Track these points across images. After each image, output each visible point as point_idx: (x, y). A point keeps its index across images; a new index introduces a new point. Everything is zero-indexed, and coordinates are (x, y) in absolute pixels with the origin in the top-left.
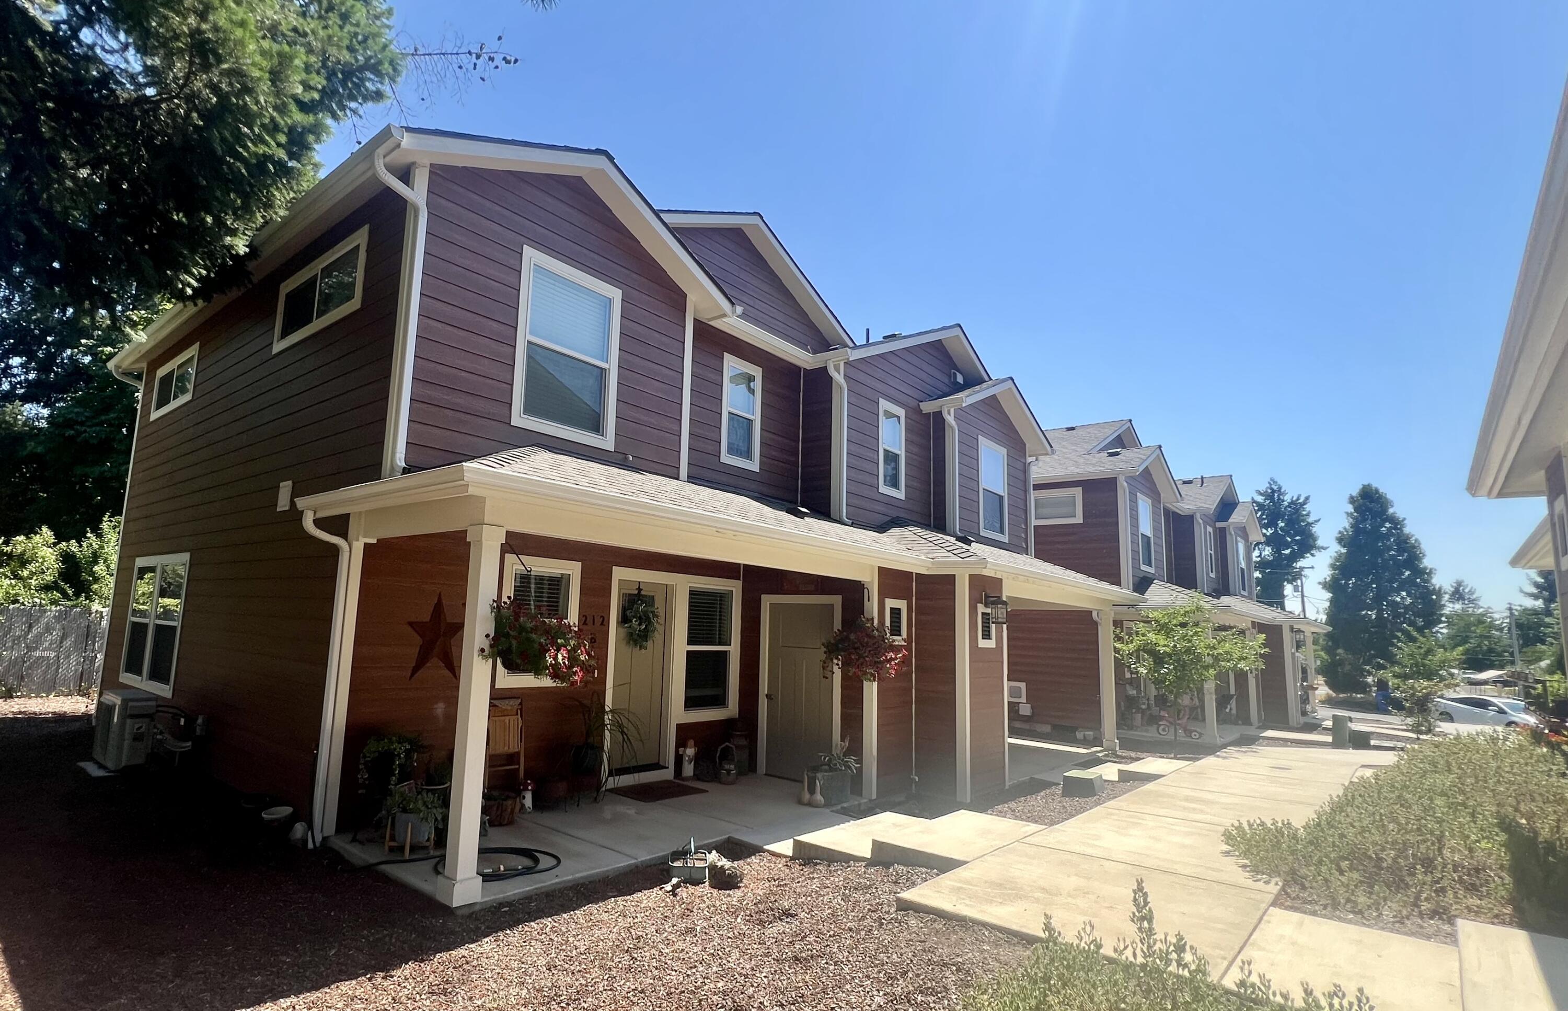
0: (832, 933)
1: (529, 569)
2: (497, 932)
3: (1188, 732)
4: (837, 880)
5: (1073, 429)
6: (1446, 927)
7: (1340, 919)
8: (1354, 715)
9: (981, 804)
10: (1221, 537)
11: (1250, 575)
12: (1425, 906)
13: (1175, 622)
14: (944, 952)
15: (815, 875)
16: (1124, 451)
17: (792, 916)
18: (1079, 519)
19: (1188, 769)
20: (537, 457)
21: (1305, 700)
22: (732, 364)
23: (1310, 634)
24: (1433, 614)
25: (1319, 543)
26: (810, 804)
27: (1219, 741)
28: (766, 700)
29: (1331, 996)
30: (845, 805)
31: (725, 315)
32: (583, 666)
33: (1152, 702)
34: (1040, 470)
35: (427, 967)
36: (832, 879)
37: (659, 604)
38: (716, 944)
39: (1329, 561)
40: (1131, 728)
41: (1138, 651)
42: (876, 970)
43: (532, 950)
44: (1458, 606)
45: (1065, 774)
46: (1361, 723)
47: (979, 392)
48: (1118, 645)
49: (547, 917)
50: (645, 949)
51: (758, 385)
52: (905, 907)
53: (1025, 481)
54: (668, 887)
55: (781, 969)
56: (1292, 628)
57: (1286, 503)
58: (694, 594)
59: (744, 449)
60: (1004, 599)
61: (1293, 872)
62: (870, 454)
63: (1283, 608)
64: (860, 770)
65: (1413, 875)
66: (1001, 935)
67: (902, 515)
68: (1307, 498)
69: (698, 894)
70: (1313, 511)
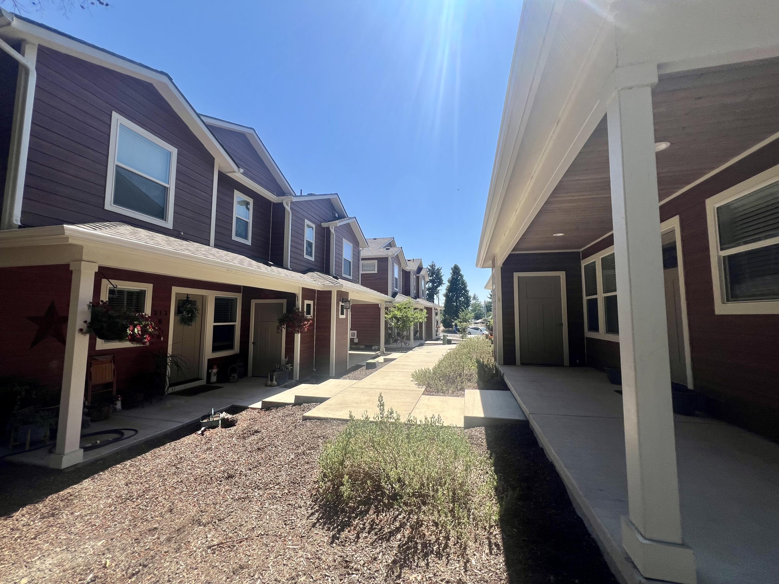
0: (275, 435)
1: (115, 286)
2: (93, 475)
3: (405, 344)
4: (280, 414)
5: (375, 239)
6: (463, 393)
7: (439, 395)
8: (448, 335)
9: (338, 376)
10: (418, 278)
11: (425, 292)
12: (459, 387)
13: (403, 307)
14: (319, 433)
15: (271, 414)
16: (391, 248)
17: (259, 432)
18: (376, 272)
19: (405, 356)
20: (121, 228)
21: (437, 331)
22: (238, 196)
23: (439, 311)
24: (468, 303)
25: (443, 282)
26: (271, 386)
27: (414, 346)
28: (252, 345)
29: (432, 418)
30: (286, 384)
31: (234, 172)
32: (150, 334)
33: (396, 335)
34: (364, 253)
35: (40, 506)
36: (278, 414)
37: (199, 305)
38: (222, 452)
39: (446, 288)
40: (389, 344)
41: (392, 317)
42: (292, 445)
43: (116, 478)
44: (474, 301)
45: (367, 362)
46: (450, 337)
47: (343, 221)
48: (386, 316)
49: (127, 460)
50: (185, 462)
51: (251, 207)
52: (306, 419)
53: (359, 257)
54: (200, 432)
55: (251, 455)
56: (435, 308)
57: (436, 269)
58: (218, 300)
59: (244, 234)
60: (349, 300)
61: (429, 383)
62: (300, 242)
63: (434, 303)
64: (292, 370)
65: (456, 379)
66: (340, 422)
67: (312, 267)
68: (441, 268)
69: (215, 432)
70: (443, 272)
